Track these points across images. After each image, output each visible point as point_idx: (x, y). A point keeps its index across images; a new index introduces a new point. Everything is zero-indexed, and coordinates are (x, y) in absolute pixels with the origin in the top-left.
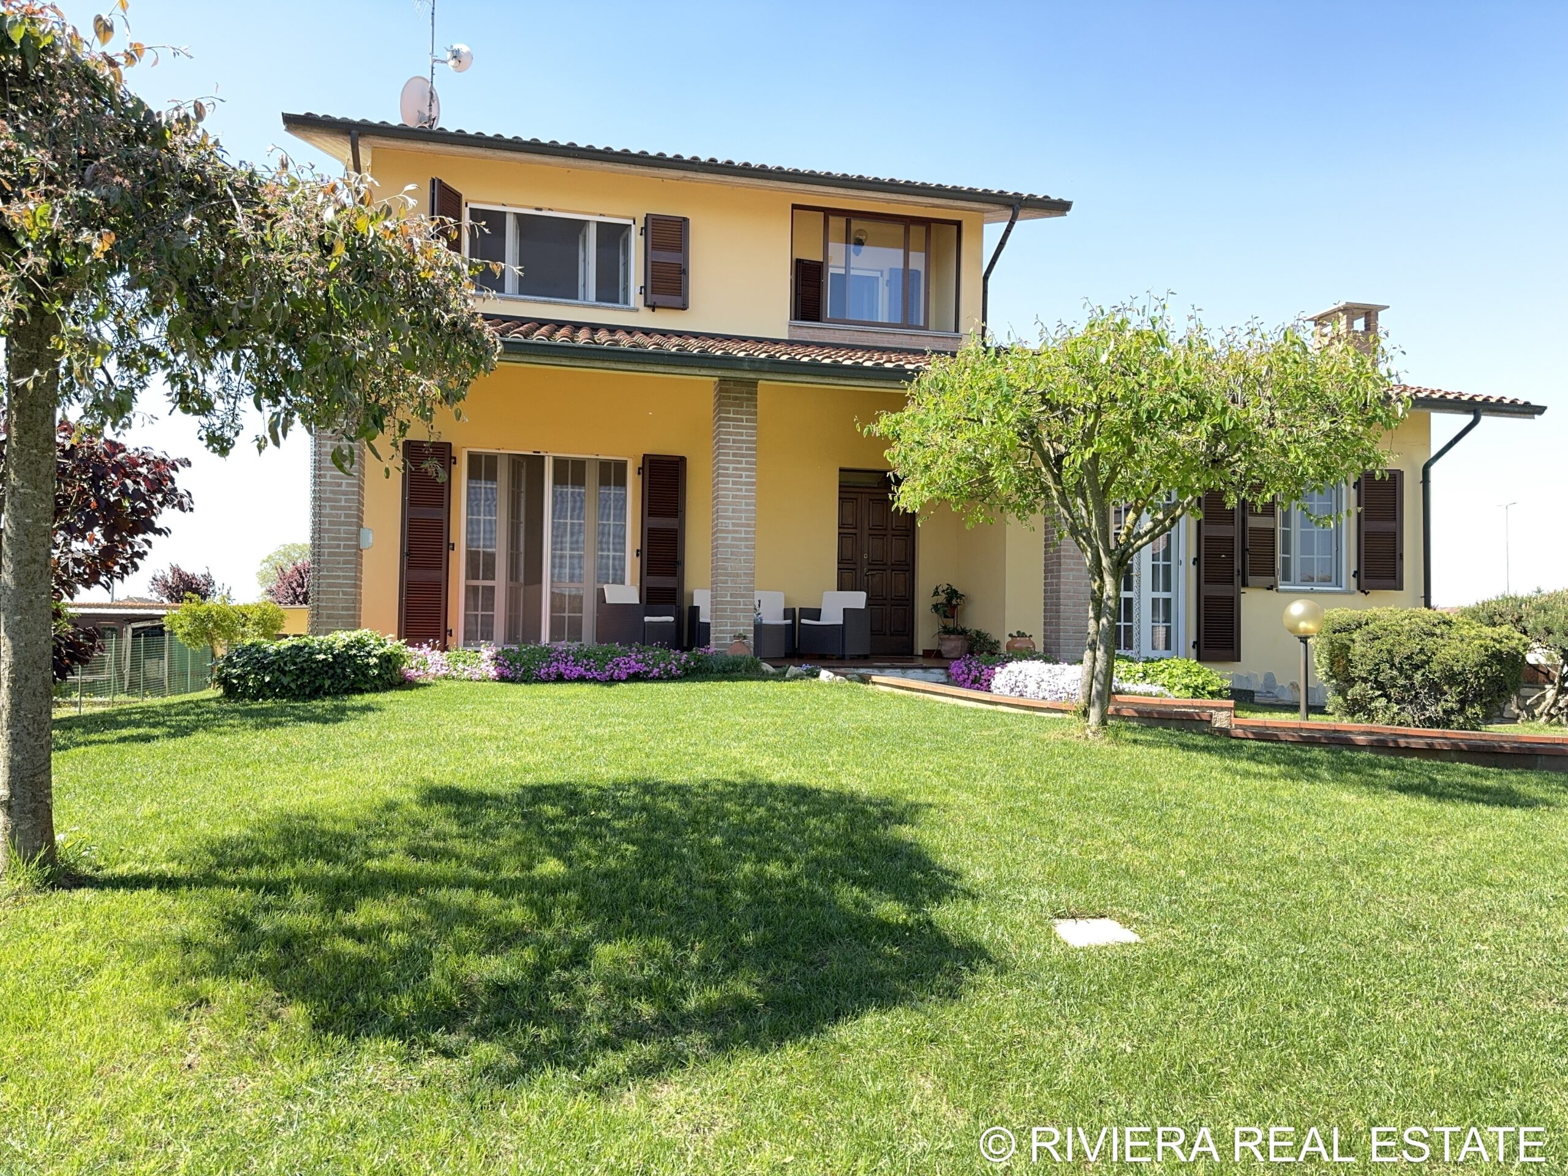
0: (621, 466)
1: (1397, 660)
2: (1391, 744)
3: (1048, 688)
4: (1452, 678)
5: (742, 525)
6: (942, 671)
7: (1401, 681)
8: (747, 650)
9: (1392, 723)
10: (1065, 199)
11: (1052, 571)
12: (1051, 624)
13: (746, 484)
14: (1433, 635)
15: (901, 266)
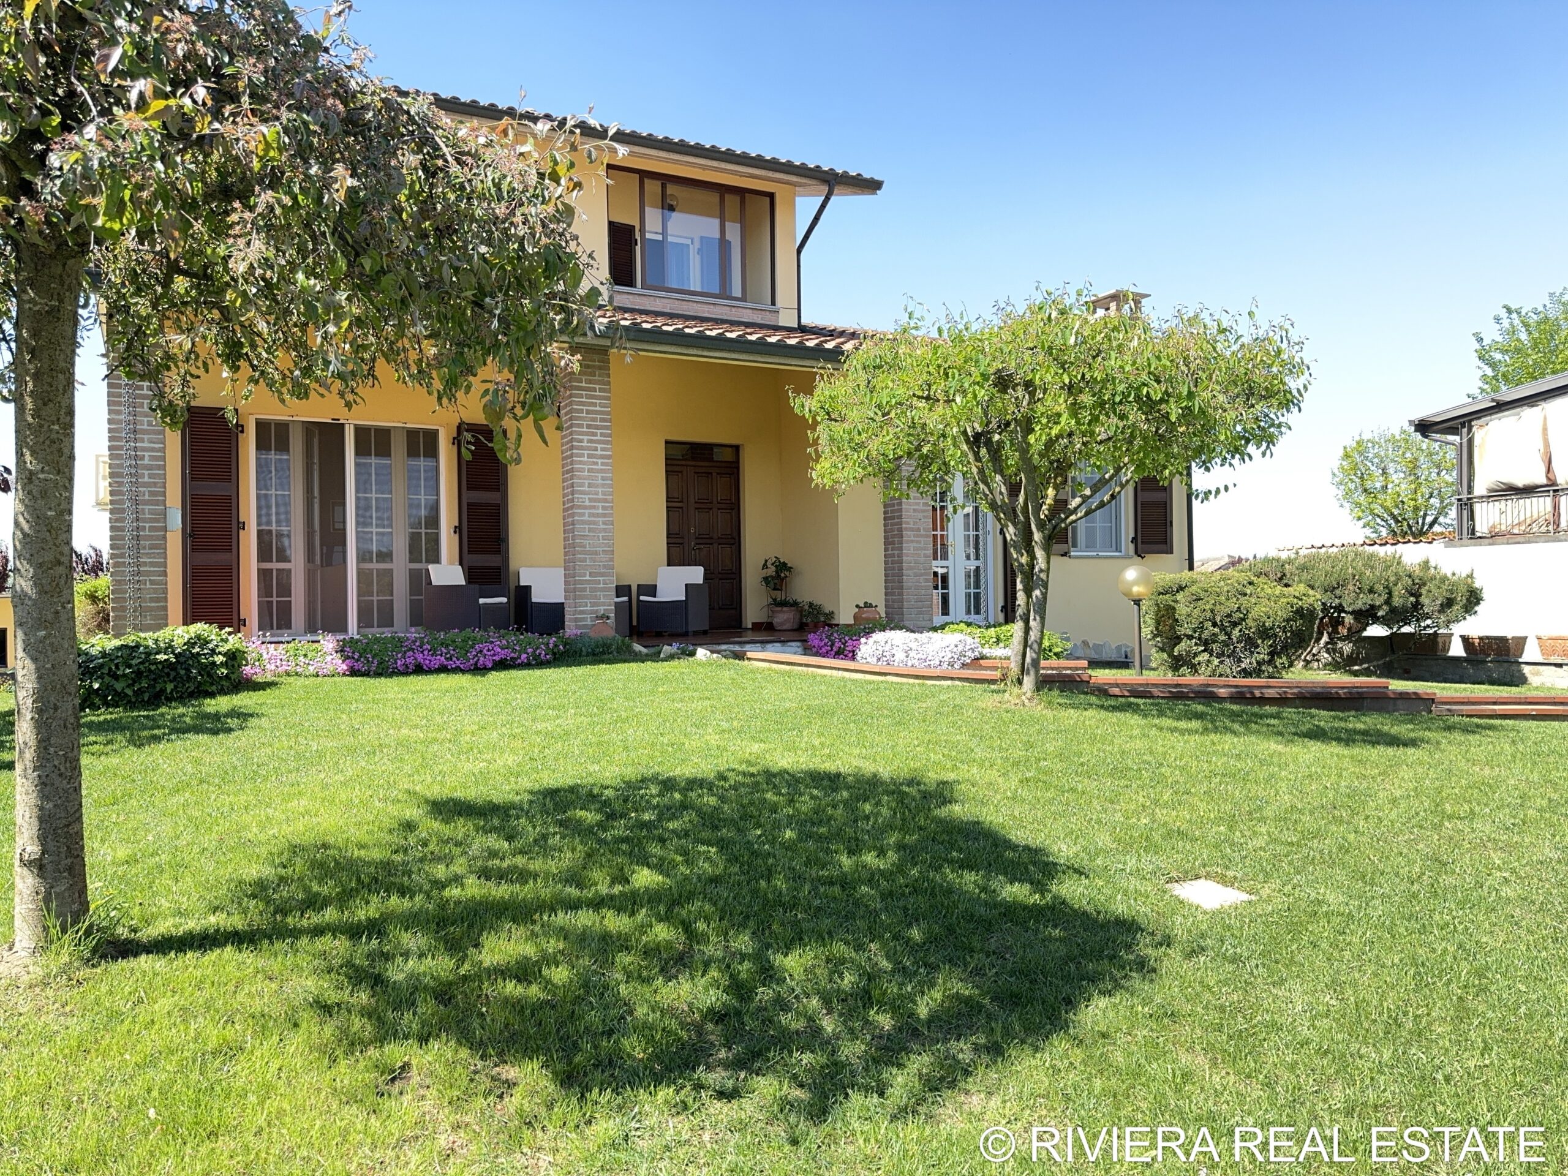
0: (431, 437)
1: (1218, 619)
2: (1248, 696)
3: (917, 657)
4: (1264, 632)
5: (599, 500)
6: (798, 644)
7: (1222, 637)
8: (609, 631)
9: (1214, 675)
10: (876, 178)
11: (893, 543)
12: (893, 594)
13: (602, 457)
14: (1245, 595)
15: (717, 235)
